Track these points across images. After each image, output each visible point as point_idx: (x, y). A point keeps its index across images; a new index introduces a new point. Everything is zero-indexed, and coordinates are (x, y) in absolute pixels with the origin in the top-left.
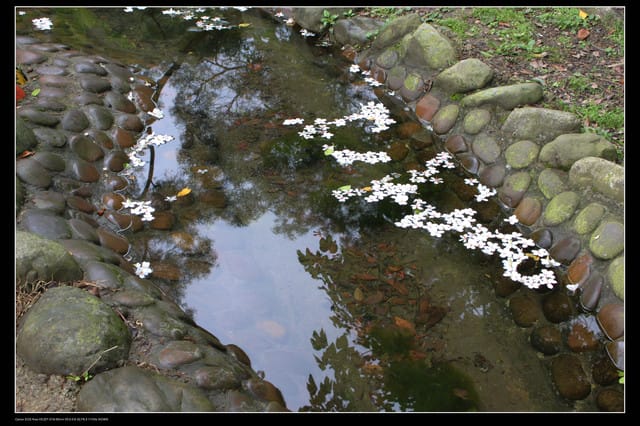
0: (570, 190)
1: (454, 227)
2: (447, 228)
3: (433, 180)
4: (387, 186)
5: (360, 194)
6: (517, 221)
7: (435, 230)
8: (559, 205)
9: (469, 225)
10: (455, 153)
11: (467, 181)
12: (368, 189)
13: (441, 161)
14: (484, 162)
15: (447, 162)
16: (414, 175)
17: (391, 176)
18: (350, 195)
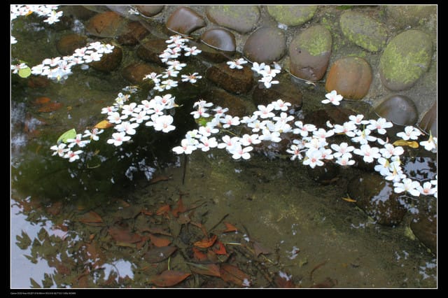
0: (402, 29)
1: (266, 136)
2: (256, 140)
3: (185, 78)
4: (127, 110)
5: (96, 138)
6: (340, 98)
7: (238, 148)
8: (403, 55)
9: (287, 128)
10: (190, 34)
11: (232, 64)
12: (102, 125)
13: (178, 49)
14: (240, 33)
15: (186, 48)
16: (156, 81)
17: (125, 93)
18: (82, 144)
